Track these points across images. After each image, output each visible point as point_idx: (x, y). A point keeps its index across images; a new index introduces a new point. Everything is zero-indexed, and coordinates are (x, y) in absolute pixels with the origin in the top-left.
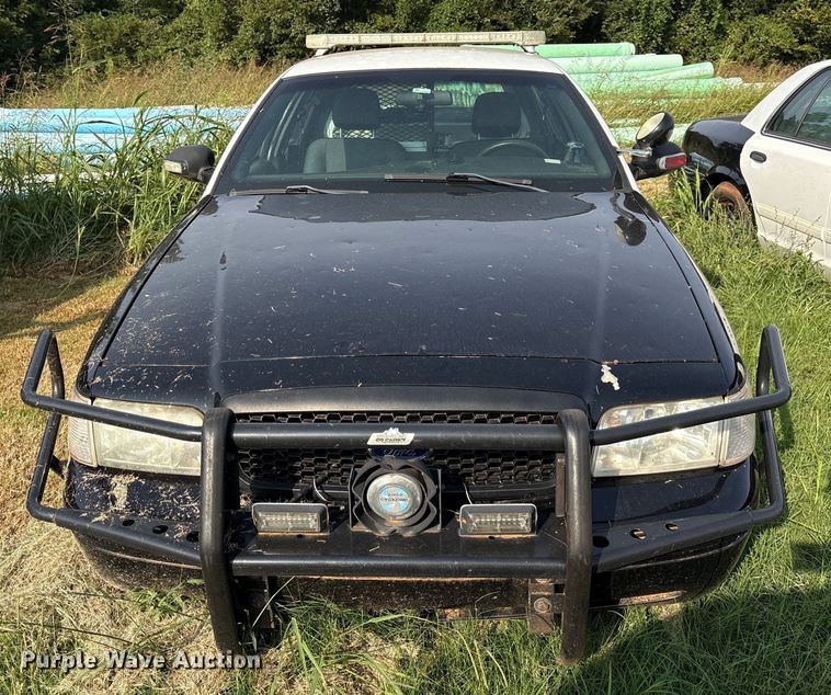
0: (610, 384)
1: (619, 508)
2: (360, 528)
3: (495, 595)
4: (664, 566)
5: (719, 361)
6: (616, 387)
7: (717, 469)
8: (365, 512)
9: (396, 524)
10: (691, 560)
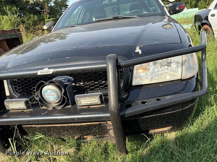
0: (138, 52)
1: (141, 95)
2: (44, 108)
3: (96, 130)
4: (159, 116)
5: (181, 43)
6: (140, 53)
7: (181, 80)
8: (43, 101)
9: (54, 105)
10: (171, 113)
